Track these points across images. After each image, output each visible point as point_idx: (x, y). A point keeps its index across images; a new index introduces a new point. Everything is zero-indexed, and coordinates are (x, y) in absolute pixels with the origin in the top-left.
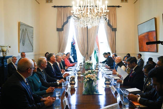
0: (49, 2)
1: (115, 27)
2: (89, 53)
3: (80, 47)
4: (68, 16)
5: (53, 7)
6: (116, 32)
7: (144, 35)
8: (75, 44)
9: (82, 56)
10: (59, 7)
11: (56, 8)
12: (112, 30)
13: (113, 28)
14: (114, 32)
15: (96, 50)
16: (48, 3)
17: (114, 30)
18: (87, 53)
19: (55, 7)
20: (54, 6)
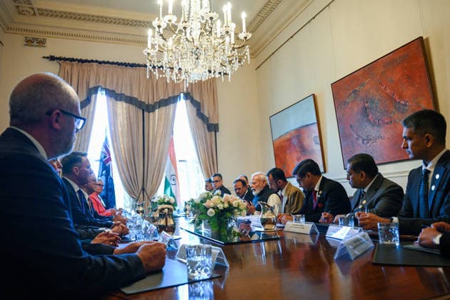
0: (35, 43)
1: (216, 122)
2: (148, 189)
3: (123, 171)
4: (92, 85)
5: (48, 58)
6: (217, 133)
7: (288, 136)
8: (109, 163)
9: (127, 196)
10: (65, 59)
11: (55, 61)
12: (208, 128)
13: (210, 122)
14: (213, 133)
15: (168, 178)
16: (32, 47)
17: (213, 128)
18: (143, 189)
19: (52, 58)
20: (51, 56)
